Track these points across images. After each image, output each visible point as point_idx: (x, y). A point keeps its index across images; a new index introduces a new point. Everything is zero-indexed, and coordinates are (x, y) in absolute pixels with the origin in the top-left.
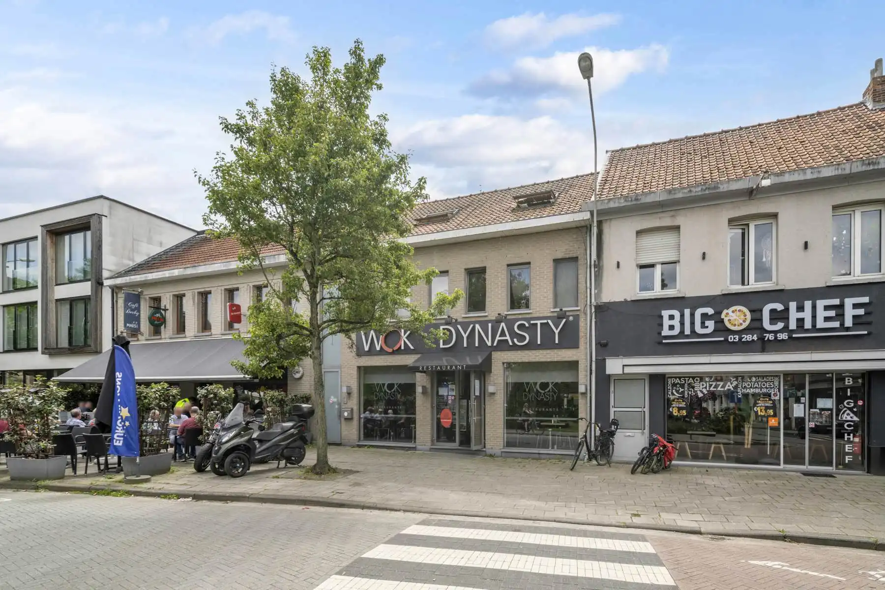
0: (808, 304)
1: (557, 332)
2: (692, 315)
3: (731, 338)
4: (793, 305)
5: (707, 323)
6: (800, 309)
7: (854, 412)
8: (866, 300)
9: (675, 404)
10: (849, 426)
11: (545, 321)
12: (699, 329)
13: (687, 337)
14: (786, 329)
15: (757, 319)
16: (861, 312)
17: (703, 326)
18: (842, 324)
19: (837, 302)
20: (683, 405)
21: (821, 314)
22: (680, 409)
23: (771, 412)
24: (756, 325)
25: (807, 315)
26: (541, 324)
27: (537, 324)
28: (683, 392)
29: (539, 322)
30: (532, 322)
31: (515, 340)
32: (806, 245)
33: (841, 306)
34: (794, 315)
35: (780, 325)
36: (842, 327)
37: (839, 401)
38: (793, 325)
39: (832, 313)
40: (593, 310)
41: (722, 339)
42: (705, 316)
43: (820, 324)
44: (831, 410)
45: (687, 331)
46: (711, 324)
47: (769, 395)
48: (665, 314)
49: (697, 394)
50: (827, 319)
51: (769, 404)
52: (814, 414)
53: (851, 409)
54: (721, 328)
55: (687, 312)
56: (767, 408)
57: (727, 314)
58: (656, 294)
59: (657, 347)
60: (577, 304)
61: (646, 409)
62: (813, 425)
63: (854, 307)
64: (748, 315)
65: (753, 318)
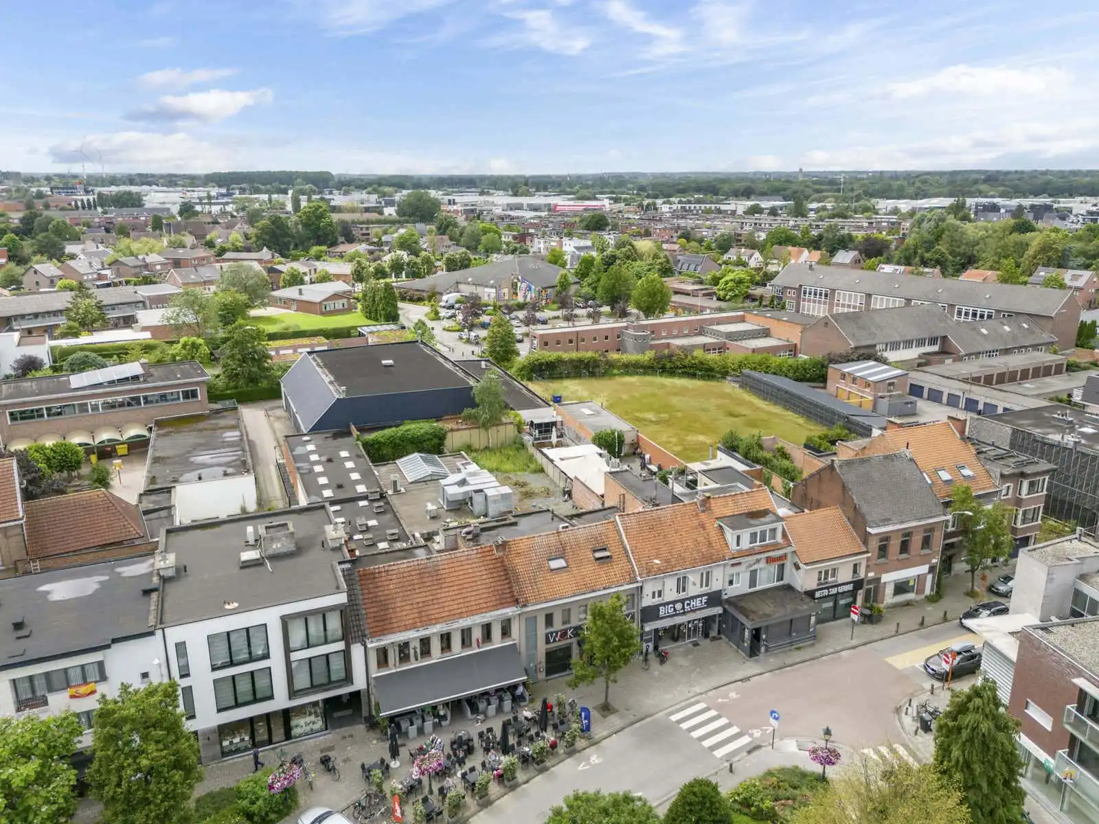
9: (661, 632)
10: (701, 628)
20: (663, 633)
23: (684, 629)
24: (683, 608)
28: (663, 629)
32: (694, 585)
37: (699, 623)
40: (640, 610)
44: (697, 625)
47: (684, 624)
48: (660, 608)
49: (666, 629)
51: (684, 627)
52: (693, 626)
53: (701, 625)
54: (675, 610)
57: (677, 606)
58: (657, 600)
59: (658, 618)
60: (633, 609)
61: (653, 636)
62: (693, 629)
63: (704, 599)
64: (681, 605)
65: (683, 606)
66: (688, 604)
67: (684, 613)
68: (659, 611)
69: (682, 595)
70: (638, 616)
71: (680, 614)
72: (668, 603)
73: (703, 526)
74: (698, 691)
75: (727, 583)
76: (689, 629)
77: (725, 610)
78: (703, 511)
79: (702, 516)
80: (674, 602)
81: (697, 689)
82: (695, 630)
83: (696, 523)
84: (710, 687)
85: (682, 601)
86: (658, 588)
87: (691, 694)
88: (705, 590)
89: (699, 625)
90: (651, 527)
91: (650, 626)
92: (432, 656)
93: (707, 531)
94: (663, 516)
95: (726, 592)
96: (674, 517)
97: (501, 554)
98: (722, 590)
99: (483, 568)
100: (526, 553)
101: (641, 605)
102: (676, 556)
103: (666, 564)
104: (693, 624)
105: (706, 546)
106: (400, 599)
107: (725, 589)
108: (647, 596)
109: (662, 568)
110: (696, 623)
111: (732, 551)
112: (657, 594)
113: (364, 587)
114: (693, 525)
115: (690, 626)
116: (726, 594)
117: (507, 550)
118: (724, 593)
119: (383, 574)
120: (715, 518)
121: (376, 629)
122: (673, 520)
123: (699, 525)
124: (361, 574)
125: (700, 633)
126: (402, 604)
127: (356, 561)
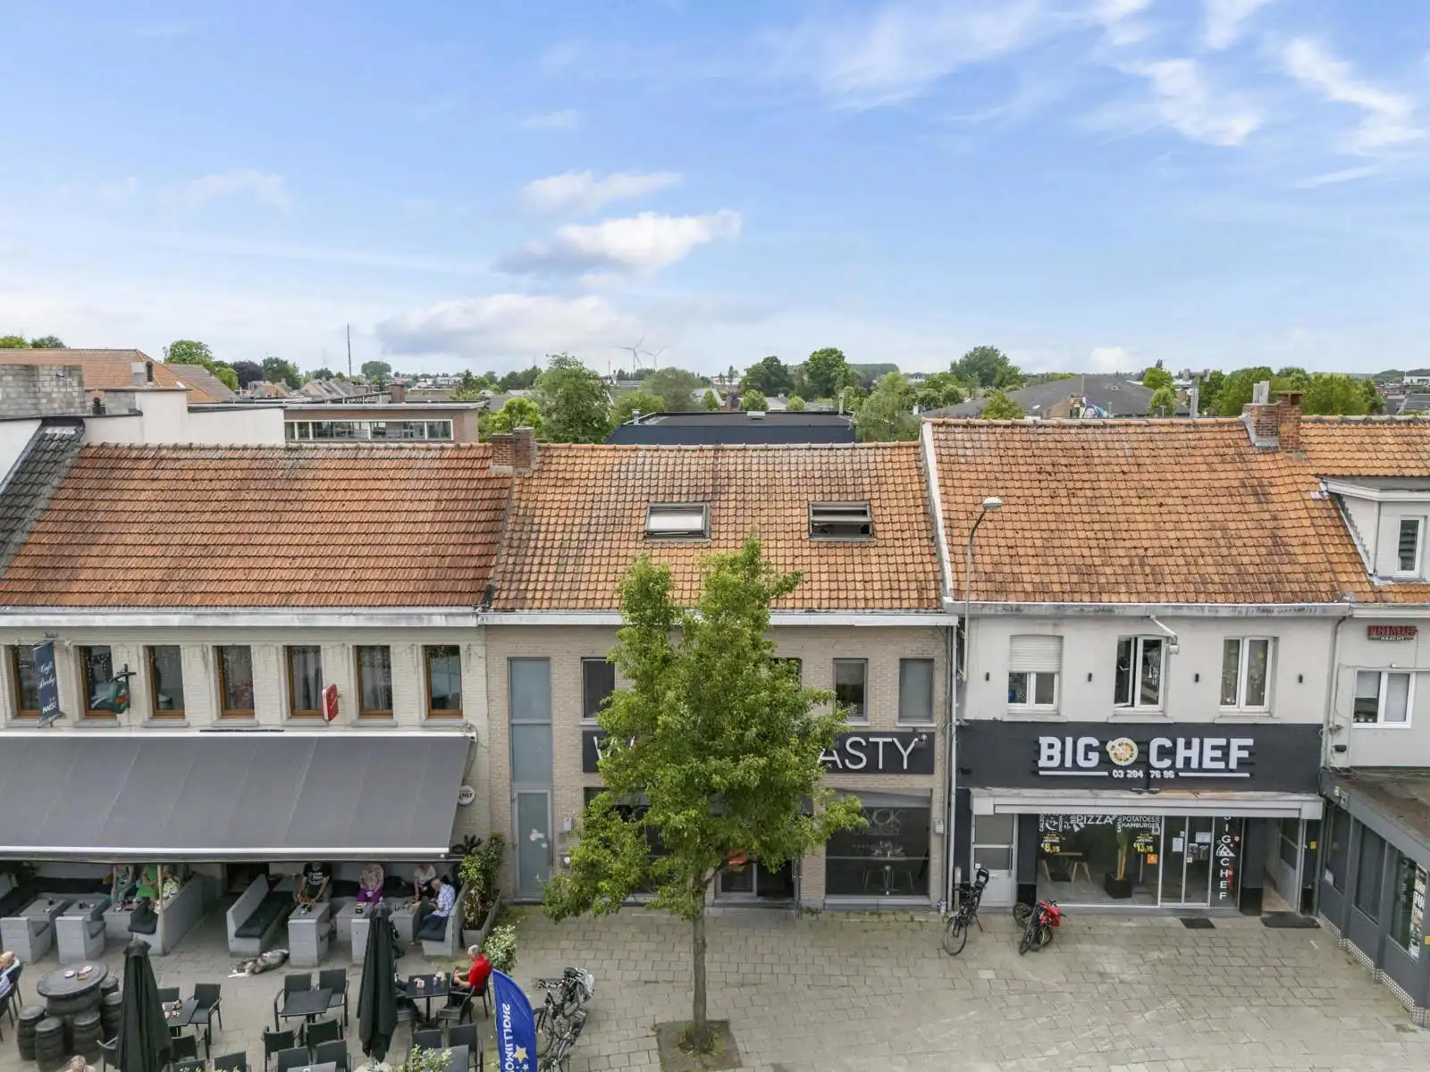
0: (1196, 741)
1: (905, 755)
2: (1075, 744)
3: (1117, 774)
4: (1181, 742)
5: (1091, 755)
6: (1188, 746)
7: (1229, 847)
8: (1250, 742)
9: (1047, 839)
10: (1225, 862)
11: (889, 740)
12: (1081, 762)
13: (1068, 769)
14: (1172, 767)
15: (1144, 753)
16: (1245, 754)
17: (1086, 758)
18: (1227, 764)
19: (1222, 742)
20: (1056, 840)
21: (1208, 753)
22: (1053, 845)
23: (1151, 848)
24: (1143, 762)
25: (1194, 753)
26: (884, 743)
27: (877, 743)
28: (1057, 826)
29: (881, 740)
30: (871, 740)
31: (847, 761)
32: (1197, 678)
33: (1227, 747)
34: (1181, 753)
35: (1167, 763)
36: (1227, 769)
37: (1218, 837)
38: (1179, 764)
39: (1218, 754)
40: (954, 729)
41: (1106, 774)
42: (1088, 748)
43: (1207, 764)
44: (1209, 844)
45: (1068, 764)
46: (1095, 757)
47: (1150, 830)
48: (1044, 741)
49: (1072, 829)
50: (1213, 759)
51: (1149, 840)
52: (1192, 848)
53: (1228, 845)
54: (1106, 762)
55: (1069, 740)
56: (1147, 844)
57: (1113, 747)
58: (1030, 710)
59: (1032, 777)
60: (930, 717)
61: (1015, 846)
62: (1190, 860)
63: (1239, 748)
64: (1135, 747)
65: (1140, 752)
66: (1164, 753)
67: (1148, 784)
68: (1038, 752)
69: (1140, 712)
70: (946, 753)
71: (1125, 784)
72: (1078, 729)
73: (1260, 493)
75: (1346, 707)
76: (1173, 860)
77: (1331, 807)
78: (1265, 451)
79: (1264, 466)
80: (1106, 731)
82: (1199, 868)
83: (1230, 476)
85: (1141, 733)
86: (1034, 659)
88: (1241, 711)
89: (1216, 846)
90: (1049, 468)
91: (998, 801)
92: (183, 716)
93: (1272, 507)
94: (1102, 445)
95: (1340, 741)
96: (1145, 453)
97: (508, 469)
98: (1321, 726)
99: (435, 495)
100: (591, 483)
101: (961, 709)
102: (1126, 561)
103: (1075, 578)
104: (1192, 839)
105: (1263, 551)
106: (144, 528)
107: (1339, 728)
108: (987, 677)
109: (1056, 588)
110: (1204, 837)
111: (1377, 582)
112: (1032, 683)
113: (70, 483)
114: (1216, 484)
115: (1178, 845)
116: (1340, 749)
117: (534, 466)
118: (1329, 742)
119: (144, 464)
120: (1317, 475)
121: (18, 587)
122: (1141, 461)
123: (1244, 486)
124: (89, 453)
125: (1222, 885)
126: (141, 539)
127: (86, 421)
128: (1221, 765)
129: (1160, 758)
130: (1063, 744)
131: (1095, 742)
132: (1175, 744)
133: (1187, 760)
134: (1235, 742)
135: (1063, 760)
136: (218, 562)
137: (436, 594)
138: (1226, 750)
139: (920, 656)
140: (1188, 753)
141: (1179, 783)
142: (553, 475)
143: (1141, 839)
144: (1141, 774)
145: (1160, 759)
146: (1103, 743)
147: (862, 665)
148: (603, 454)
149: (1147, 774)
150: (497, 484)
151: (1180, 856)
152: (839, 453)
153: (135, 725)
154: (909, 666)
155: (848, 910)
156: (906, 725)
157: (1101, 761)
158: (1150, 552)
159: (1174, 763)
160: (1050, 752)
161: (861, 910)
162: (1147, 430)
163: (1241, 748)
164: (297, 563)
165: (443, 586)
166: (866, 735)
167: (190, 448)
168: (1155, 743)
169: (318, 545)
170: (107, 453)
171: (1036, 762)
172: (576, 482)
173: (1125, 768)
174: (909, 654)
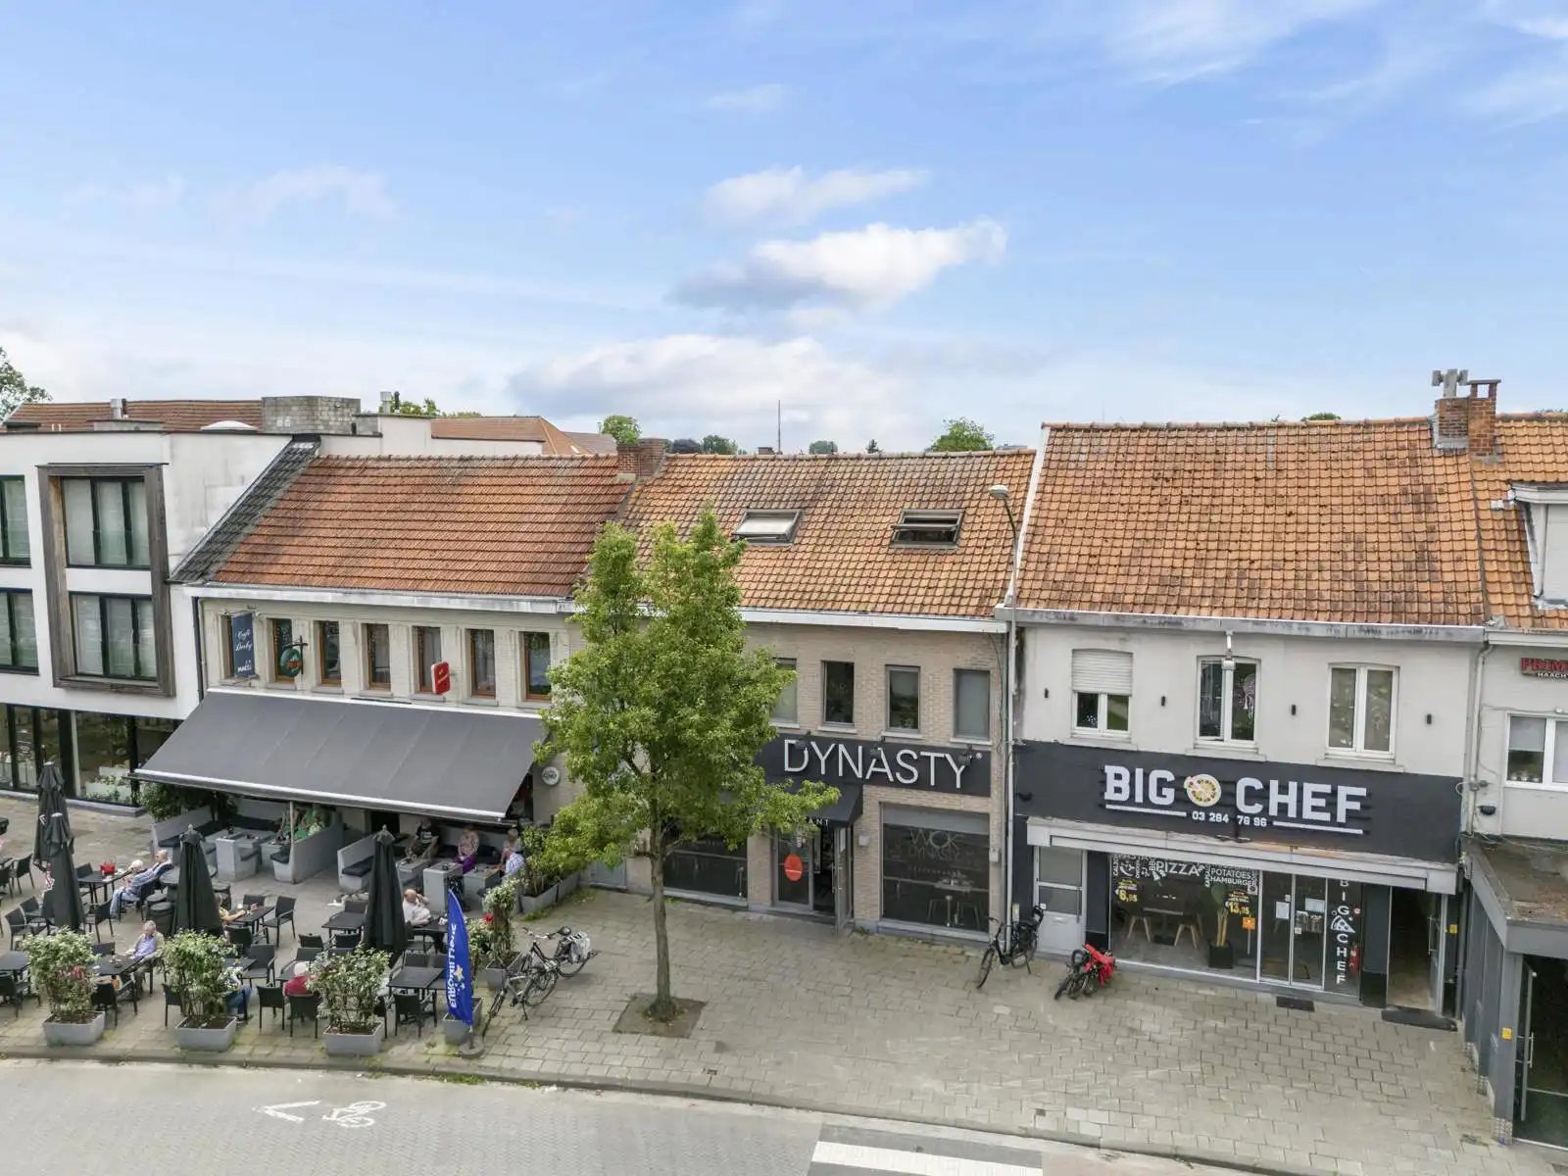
0: (1293, 786)
1: (958, 773)
2: (1146, 776)
3: (1197, 815)
4: (1274, 785)
5: (1165, 791)
6: (1284, 790)
7: (1349, 922)
8: (1362, 792)
9: (1122, 885)
10: (1342, 938)
11: (942, 755)
12: (1154, 798)
13: (1139, 805)
14: (1265, 812)
15: (1229, 794)
16: (1356, 806)
17: (1160, 794)
18: (1334, 816)
19: (1327, 788)
20: (1133, 887)
21: (1309, 801)
22: (1129, 892)
23: (1246, 910)
24: (1227, 803)
25: (1291, 799)
26: (936, 758)
27: (929, 757)
28: (1133, 872)
29: (933, 755)
30: (922, 753)
31: (898, 775)
32: (1294, 710)
33: (1334, 793)
34: (1275, 798)
35: (1257, 808)
36: (1333, 822)
37: (1332, 906)
38: (1273, 811)
39: (1322, 802)
40: (1011, 750)
41: (1184, 814)
42: (1162, 783)
43: (1308, 814)
44: (1322, 915)
45: (1139, 799)
46: (1170, 794)
47: (1244, 887)
48: (1110, 770)
49: (1152, 877)
50: (1315, 809)
51: (1243, 900)
52: (1299, 916)
53: (1345, 918)
54: (1182, 800)
55: (1139, 772)
56: (1242, 905)
57: (1191, 783)
58: (1099, 734)
59: (1099, 811)
60: (987, 734)
61: (1084, 889)
62: (1299, 931)
63: (1348, 798)
64: (1218, 788)
65: (1224, 794)
66: (1251, 795)
67: (1236, 831)
68: (1104, 783)
69: (1227, 746)
70: (1003, 773)
71: (1208, 828)
72: (1149, 761)
73: (1423, 501)
74: (1090, 1131)
75: (1496, 760)
76: (1276, 931)
77: (1462, 879)
78: (1446, 453)
79: (1440, 471)
80: (1186, 765)
81: (1089, 1122)
82: (1309, 939)
83: (1392, 481)
84: (1162, 1139)
85: (1227, 771)
86: (1102, 679)
87: (1042, 1124)
88: (1357, 754)
89: (1331, 917)
90: (1168, 474)
91: (1055, 832)
92: (339, 684)
93: (1432, 518)
94: (1241, 449)
95: (1487, 800)
96: (1291, 457)
97: (630, 477)
98: (1461, 780)
99: (564, 499)
100: (702, 490)
101: (1018, 729)
102: (1221, 574)
103: (1153, 590)
104: (1300, 906)
105: (1400, 566)
106: (336, 524)
107: (1484, 785)
108: (1046, 694)
109: (1129, 599)
110: (1313, 905)
111: (1540, 604)
112: (1103, 705)
113: (297, 487)
114: (1369, 491)
115: (1283, 911)
116: (1488, 811)
117: (657, 474)
118: (1469, 801)
119: (352, 472)
120: (1508, 482)
121: (235, 568)
122: (1282, 466)
123: (1406, 494)
124: (316, 463)
125: (1340, 965)
126: (332, 533)
127: (322, 438)
128: (1326, 817)
129: (1249, 801)
130: (1133, 775)
131: (1169, 776)
132: (1267, 787)
133: (1283, 808)
134: (1343, 791)
135: (1132, 795)
136: (379, 553)
137: (535, 585)
138: (1331, 799)
139: (974, 667)
140: (1283, 799)
141: (1273, 833)
142: (671, 482)
143: (1233, 897)
144: (1226, 819)
145: (1248, 803)
146: (1180, 779)
147: (913, 674)
148: (723, 463)
149: (1233, 820)
150: (617, 490)
151: (1285, 924)
152: (953, 461)
153: (305, 689)
154: (965, 678)
155: (901, 936)
156: (963, 741)
157: (1177, 800)
158: (1256, 565)
159: (1266, 809)
160: (1117, 783)
161: (913, 937)
162: (1303, 432)
163: (1350, 798)
164: (437, 555)
165: (543, 578)
166: (918, 748)
167: (389, 459)
168: (1243, 783)
169: (457, 540)
170: (330, 463)
171: (1103, 794)
172: (688, 490)
173: (1207, 810)
174: (963, 665)
